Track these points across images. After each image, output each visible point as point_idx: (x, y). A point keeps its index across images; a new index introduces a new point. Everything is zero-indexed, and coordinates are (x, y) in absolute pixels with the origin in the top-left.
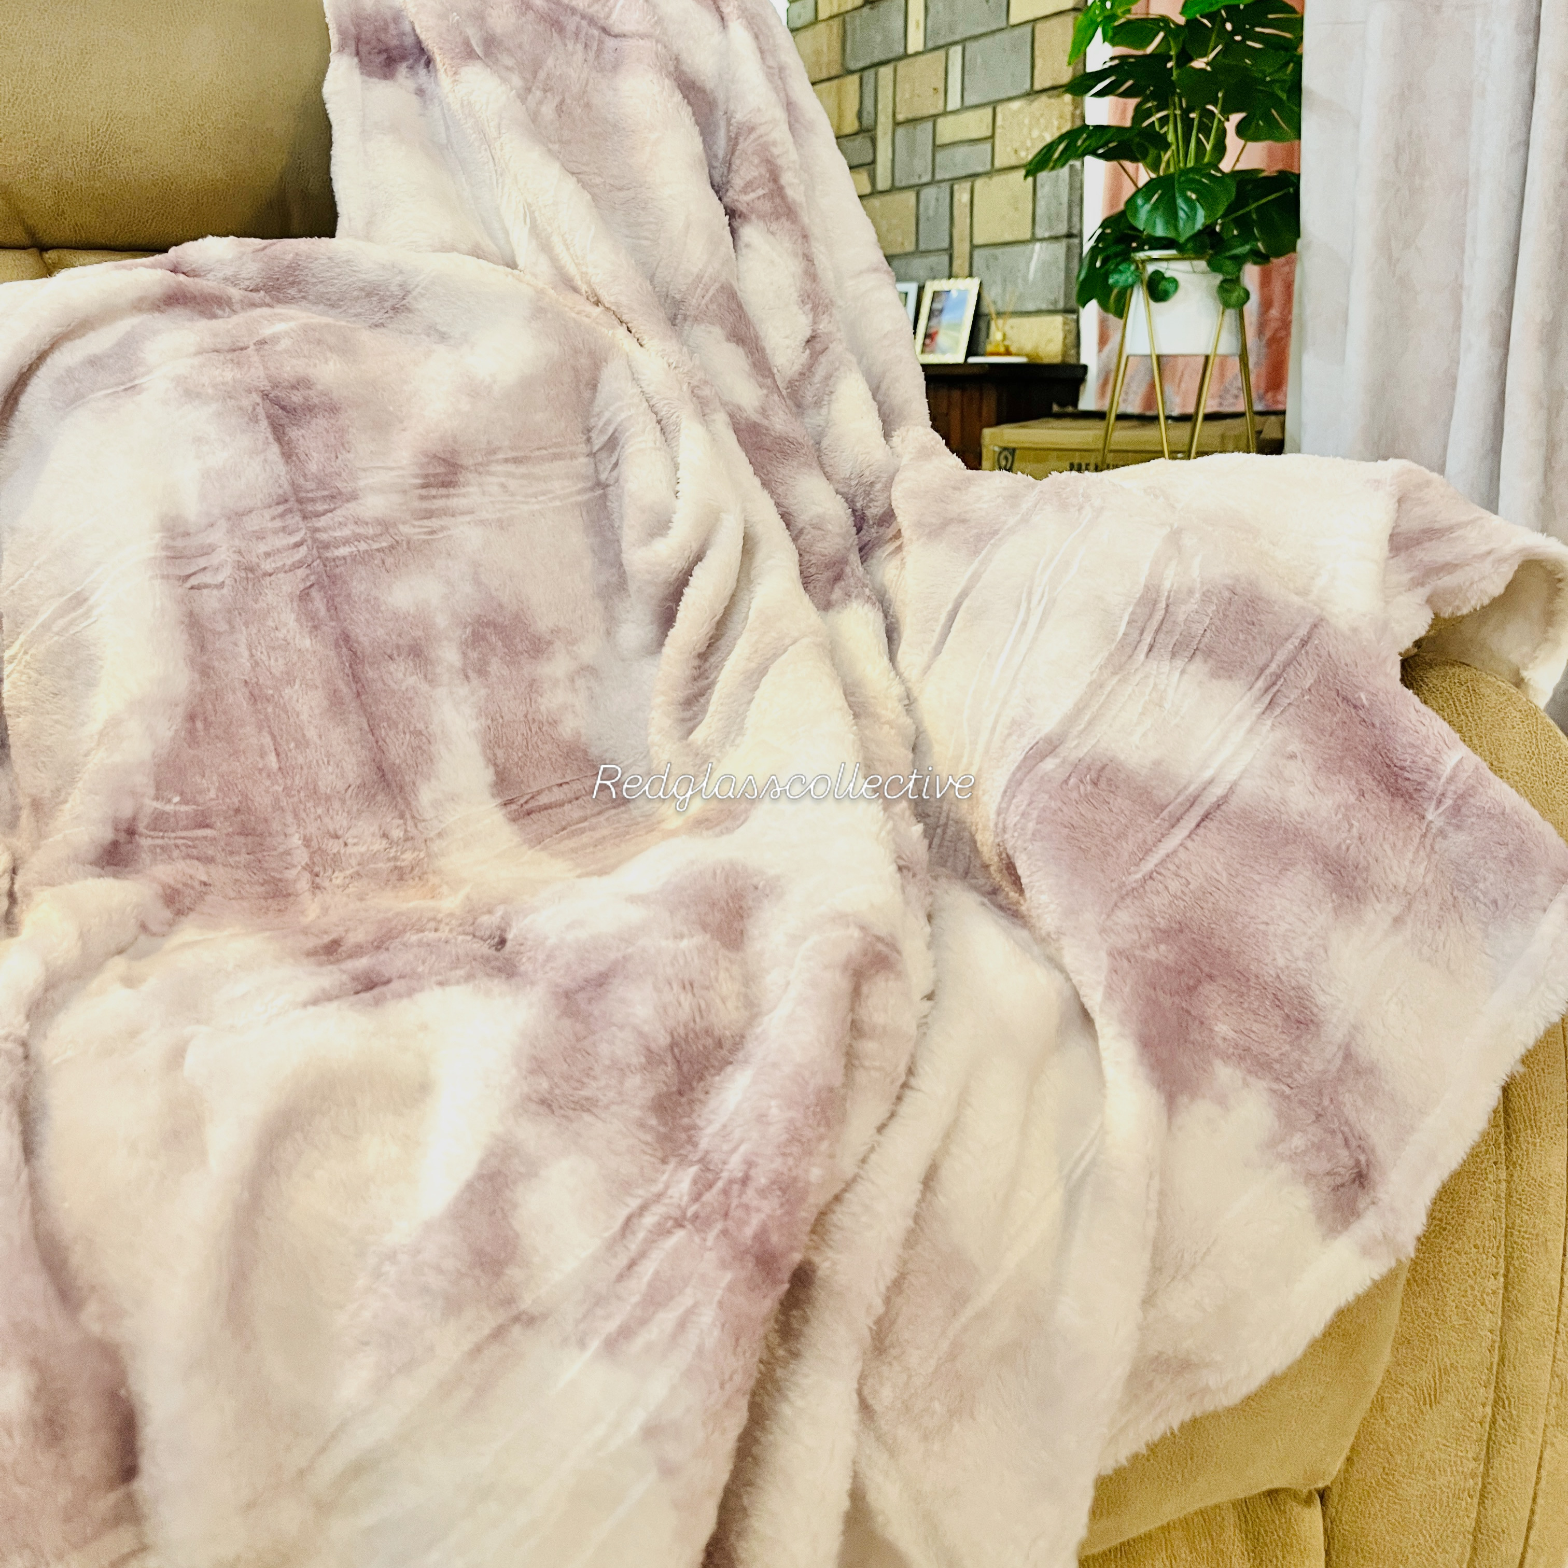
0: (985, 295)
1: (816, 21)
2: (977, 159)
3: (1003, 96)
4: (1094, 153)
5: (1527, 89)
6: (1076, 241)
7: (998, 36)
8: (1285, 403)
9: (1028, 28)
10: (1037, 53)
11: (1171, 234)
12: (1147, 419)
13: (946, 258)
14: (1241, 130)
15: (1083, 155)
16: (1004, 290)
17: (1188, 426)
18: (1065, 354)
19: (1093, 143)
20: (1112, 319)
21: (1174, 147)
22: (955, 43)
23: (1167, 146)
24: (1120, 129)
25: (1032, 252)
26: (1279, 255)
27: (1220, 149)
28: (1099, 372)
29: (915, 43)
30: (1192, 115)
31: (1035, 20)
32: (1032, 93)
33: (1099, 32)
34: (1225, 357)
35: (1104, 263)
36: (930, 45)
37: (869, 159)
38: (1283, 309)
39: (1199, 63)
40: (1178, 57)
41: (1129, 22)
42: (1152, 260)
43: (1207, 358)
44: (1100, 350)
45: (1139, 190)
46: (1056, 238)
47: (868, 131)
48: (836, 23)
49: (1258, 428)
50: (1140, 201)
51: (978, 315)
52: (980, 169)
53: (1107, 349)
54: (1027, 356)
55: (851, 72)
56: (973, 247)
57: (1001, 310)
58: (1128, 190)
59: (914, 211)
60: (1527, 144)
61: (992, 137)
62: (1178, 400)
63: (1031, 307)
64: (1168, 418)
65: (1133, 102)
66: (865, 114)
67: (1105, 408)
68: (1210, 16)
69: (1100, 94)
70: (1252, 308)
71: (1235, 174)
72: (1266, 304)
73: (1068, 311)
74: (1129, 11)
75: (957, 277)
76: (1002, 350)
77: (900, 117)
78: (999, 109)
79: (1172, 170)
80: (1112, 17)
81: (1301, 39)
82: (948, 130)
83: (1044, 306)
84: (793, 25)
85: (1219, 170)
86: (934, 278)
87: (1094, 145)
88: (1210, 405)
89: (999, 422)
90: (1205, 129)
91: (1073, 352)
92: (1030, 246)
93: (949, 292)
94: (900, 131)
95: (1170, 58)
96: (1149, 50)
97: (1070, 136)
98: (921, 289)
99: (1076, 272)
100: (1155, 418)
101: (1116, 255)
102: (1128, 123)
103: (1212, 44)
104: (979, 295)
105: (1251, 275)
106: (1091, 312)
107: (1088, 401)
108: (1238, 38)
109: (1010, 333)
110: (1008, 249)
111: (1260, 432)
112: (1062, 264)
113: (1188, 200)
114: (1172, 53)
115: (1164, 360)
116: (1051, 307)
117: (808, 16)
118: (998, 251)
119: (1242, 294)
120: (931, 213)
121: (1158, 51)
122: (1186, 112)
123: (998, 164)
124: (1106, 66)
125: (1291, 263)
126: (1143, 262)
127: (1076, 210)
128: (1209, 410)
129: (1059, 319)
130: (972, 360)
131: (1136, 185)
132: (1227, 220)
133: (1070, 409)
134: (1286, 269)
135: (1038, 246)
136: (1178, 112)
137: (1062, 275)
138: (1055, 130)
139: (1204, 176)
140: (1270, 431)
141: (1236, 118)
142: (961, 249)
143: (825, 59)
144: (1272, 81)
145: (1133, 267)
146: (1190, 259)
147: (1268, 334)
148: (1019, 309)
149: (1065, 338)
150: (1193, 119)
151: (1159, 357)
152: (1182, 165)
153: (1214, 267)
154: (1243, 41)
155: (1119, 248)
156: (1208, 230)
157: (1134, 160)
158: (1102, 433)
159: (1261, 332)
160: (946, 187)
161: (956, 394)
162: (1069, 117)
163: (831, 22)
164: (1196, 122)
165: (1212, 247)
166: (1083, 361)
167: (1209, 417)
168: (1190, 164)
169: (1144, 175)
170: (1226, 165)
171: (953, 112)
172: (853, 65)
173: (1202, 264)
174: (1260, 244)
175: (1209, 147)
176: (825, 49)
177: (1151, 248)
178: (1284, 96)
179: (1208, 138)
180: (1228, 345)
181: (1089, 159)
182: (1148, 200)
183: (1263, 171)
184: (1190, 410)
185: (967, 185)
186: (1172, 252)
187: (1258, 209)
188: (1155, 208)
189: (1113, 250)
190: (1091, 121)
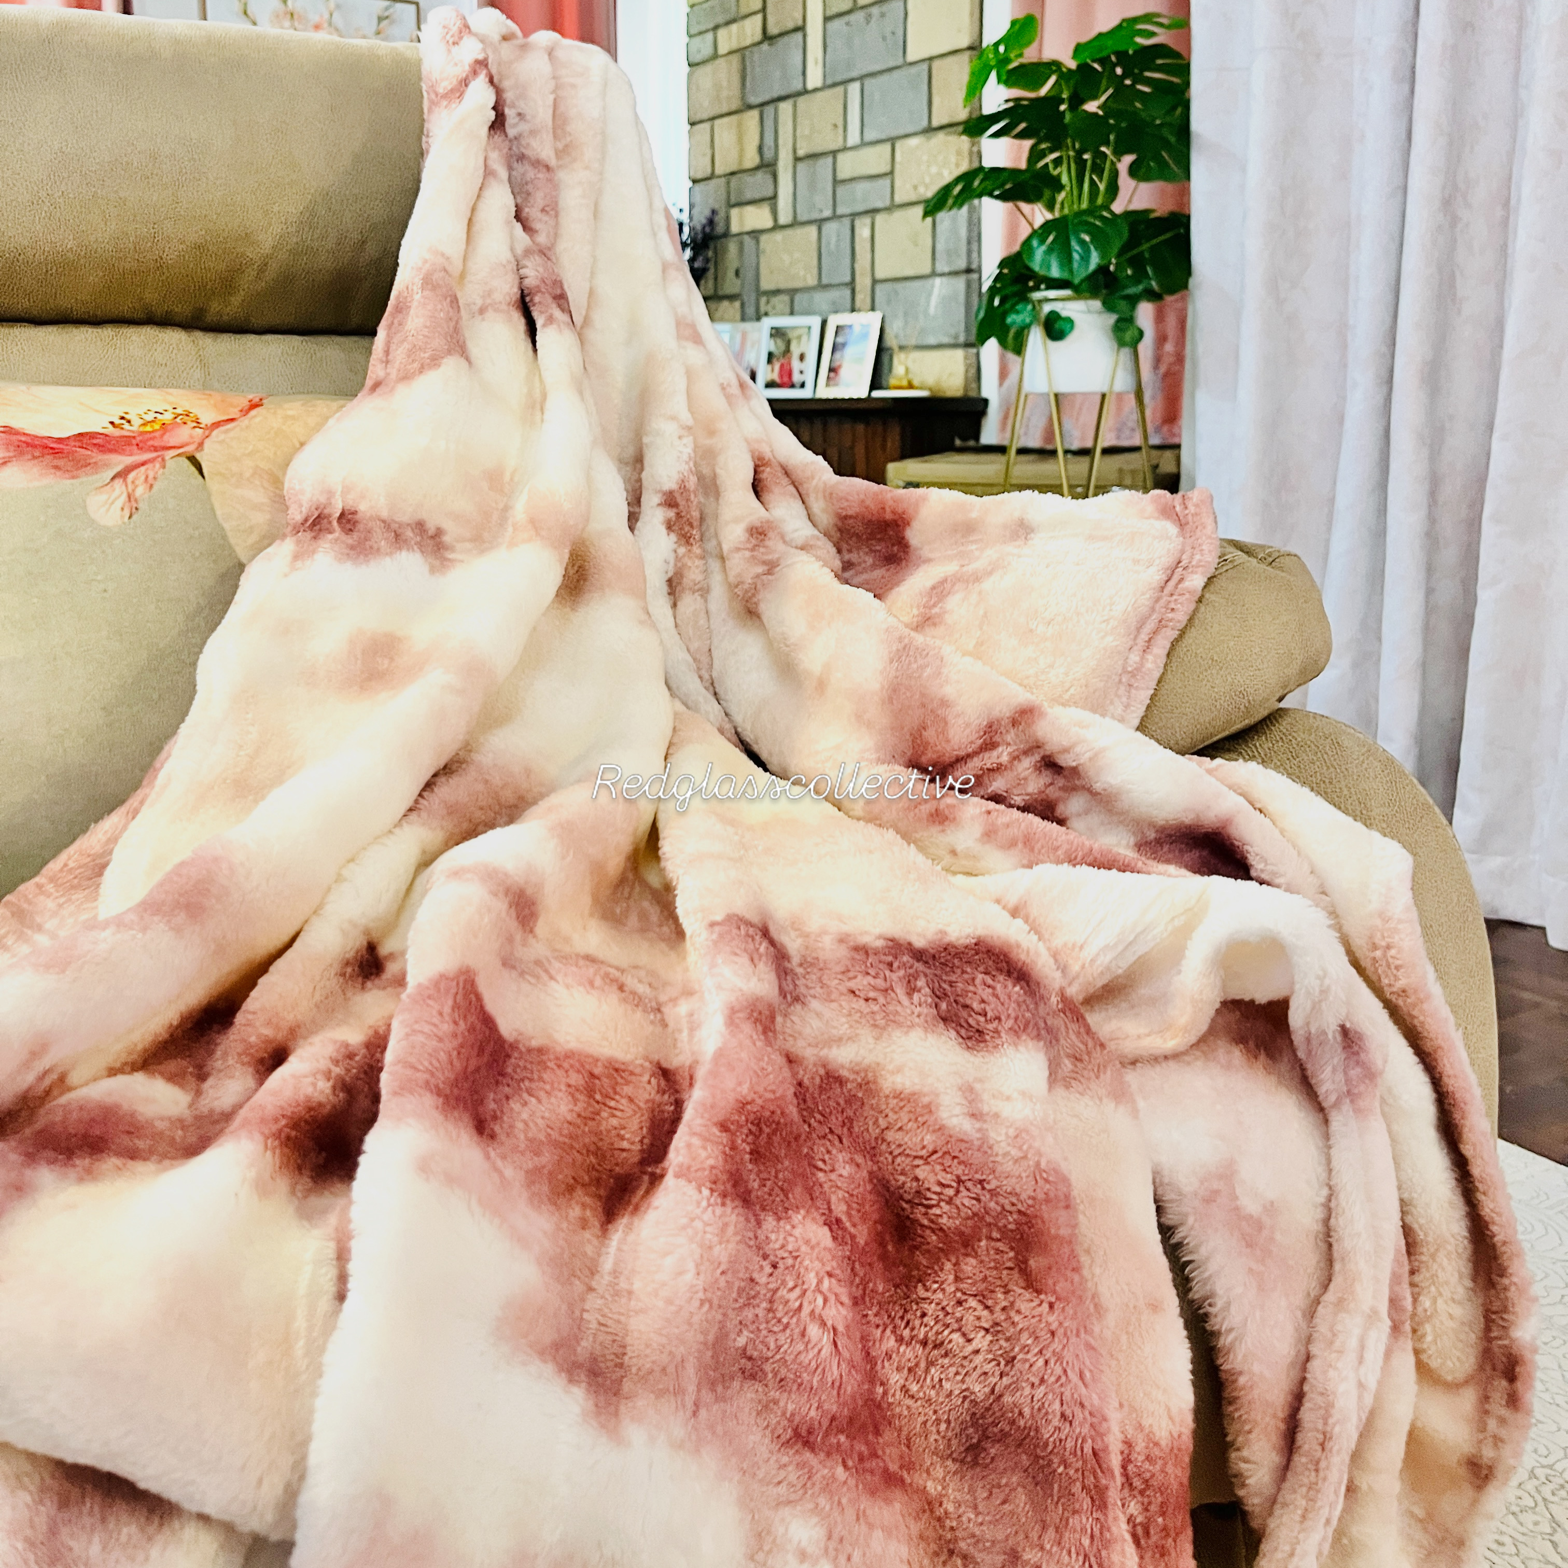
0: (888, 330)
1: (715, 56)
2: (877, 195)
3: (902, 132)
4: (991, 195)
5: (1404, 136)
6: (975, 276)
7: (896, 74)
8: (1180, 436)
9: (925, 66)
10: (934, 91)
11: (1065, 276)
12: (1046, 453)
13: (847, 292)
14: (1133, 171)
15: (980, 196)
16: (906, 323)
17: (1086, 460)
18: (966, 388)
19: (988, 184)
20: (1011, 356)
21: (1068, 188)
22: (852, 80)
23: (1061, 187)
24: (1014, 172)
25: (933, 286)
26: (1172, 292)
27: (1113, 189)
28: (1001, 406)
29: (814, 79)
30: (1086, 156)
31: (931, 59)
32: (930, 130)
33: (993, 75)
34: (1120, 396)
35: (1002, 302)
36: (829, 82)
37: (770, 193)
38: (1177, 344)
39: (1092, 107)
40: (1071, 99)
41: (1022, 66)
42: (1048, 300)
43: (1104, 396)
44: (1001, 384)
45: (1034, 232)
46: (955, 273)
47: (768, 165)
48: (735, 59)
49: (1154, 462)
50: (1035, 243)
51: (881, 350)
52: (879, 204)
53: (1007, 383)
54: (930, 389)
55: (750, 107)
56: (875, 282)
57: (904, 343)
58: (1025, 231)
59: (814, 246)
60: (1405, 189)
61: (892, 173)
62: (1076, 433)
63: (932, 341)
64: (1066, 452)
65: (1028, 144)
66: (765, 149)
67: (1005, 443)
68: (1101, 61)
69: (996, 135)
70: (1146, 348)
71: (1128, 214)
72: (1161, 339)
73: (967, 345)
74: (1021, 55)
75: (859, 310)
76: (905, 383)
77: (801, 153)
78: (898, 145)
79: (1066, 211)
80: (1006, 60)
81: (1187, 84)
82: (848, 165)
83: (946, 340)
84: (691, 60)
85: (1112, 212)
86: (836, 312)
87: (990, 187)
88: (1107, 439)
89: (903, 456)
90: (1098, 169)
91: (974, 385)
92: (930, 281)
93: (850, 326)
94: (801, 166)
95: (1062, 101)
96: (1043, 91)
97: (966, 178)
98: (824, 324)
99: (975, 308)
100: (1053, 453)
101: (1015, 294)
102: (1023, 165)
103: (1103, 88)
104: (882, 330)
105: (1145, 313)
106: (991, 347)
107: (990, 434)
108: (1128, 82)
109: (910, 365)
110: (908, 284)
111: (1156, 467)
112: (962, 298)
113: (1082, 243)
114: (1065, 96)
115: (1060, 397)
116: (952, 341)
117: (707, 51)
118: (899, 286)
119: (1136, 333)
120: (832, 246)
121: (1052, 94)
122: (1079, 153)
123: (898, 199)
124: (1001, 109)
125: (1184, 299)
126: (1040, 301)
127: (975, 246)
128: (1107, 444)
129: (959, 354)
130: (876, 394)
131: (1031, 225)
132: (1123, 259)
133: (972, 443)
134: (1179, 305)
135: (938, 281)
136: (1072, 153)
137: (962, 310)
138: (953, 166)
139: (1095, 218)
140: (1167, 466)
141: (1128, 159)
142: (863, 283)
143: (725, 93)
144: (1161, 125)
145: (1030, 307)
146: (1086, 298)
147: (1163, 369)
148: (920, 343)
149: (967, 371)
150: (1086, 160)
151: (1056, 395)
152: (1075, 207)
153: (1109, 306)
154: (1133, 85)
155: (1015, 288)
156: (1102, 270)
157: (1029, 200)
158: (1003, 467)
159: (1156, 367)
160: (847, 222)
161: (860, 428)
162: (966, 154)
163: (731, 57)
164: (1089, 163)
165: (1107, 286)
166: (985, 394)
167: (1107, 451)
168: (1084, 205)
169: (1039, 214)
170: (1118, 207)
171: (851, 148)
172: (753, 100)
173: (1097, 304)
174: (1154, 283)
175: (1102, 187)
176: (725, 84)
177: (1048, 288)
178: (1173, 139)
179: (1101, 180)
180: (1123, 382)
181: (986, 200)
182: (1042, 242)
183: (1152, 211)
184: (1089, 444)
185: (867, 220)
186: (1067, 292)
187: (1152, 249)
188: (1050, 250)
189: (1010, 290)
190: (988, 163)
